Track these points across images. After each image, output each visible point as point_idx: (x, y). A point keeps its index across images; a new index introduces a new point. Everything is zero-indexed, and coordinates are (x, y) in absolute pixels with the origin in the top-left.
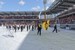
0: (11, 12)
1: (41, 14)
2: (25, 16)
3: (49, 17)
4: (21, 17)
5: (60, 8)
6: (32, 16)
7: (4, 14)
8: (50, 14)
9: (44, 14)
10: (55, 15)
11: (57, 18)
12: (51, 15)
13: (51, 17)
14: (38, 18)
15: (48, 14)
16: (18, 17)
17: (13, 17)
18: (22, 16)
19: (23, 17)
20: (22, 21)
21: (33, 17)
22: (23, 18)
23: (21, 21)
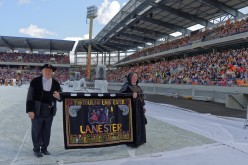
1: (79, 50)
2: (28, 52)
3: (100, 60)
4: (13, 56)
5: (133, 36)
6: (48, 53)
8: (105, 50)
9: (87, 50)
10: (119, 56)
11: (123, 63)
12: (107, 55)
13: (107, 59)
14: (67, 60)
15: (97, 51)
18: (16, 51)
19: (18, 54)
21: (51, 56)
22: (20, 58)
23: (12, 66)
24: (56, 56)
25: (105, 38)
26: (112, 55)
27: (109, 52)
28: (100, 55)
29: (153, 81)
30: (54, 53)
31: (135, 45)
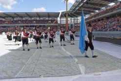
0: (15, 13)
1: (62, 16)
2: (38, 19)
3: (72, 21)
4: (31, 21)
6: (47, 19)
7: (5, 15)
8: (75, 16)
9: (66, 17)
12: (76, 18)
13: (76, 21)
14: (57, 22)
15: (71, 16)
16: (26, 20)
17: (20, 21)
18: (33, 19)
20: (33, 26)
21: (49, 20)
22: (35, 22)
23: (31, 26)
24: (51, 20)
25: (74, 10)
26: (78, 18)
27: (77, 17)
28: (72, 19)
29: (99, 31)
30: (50, 19)
31: (89, 12)
